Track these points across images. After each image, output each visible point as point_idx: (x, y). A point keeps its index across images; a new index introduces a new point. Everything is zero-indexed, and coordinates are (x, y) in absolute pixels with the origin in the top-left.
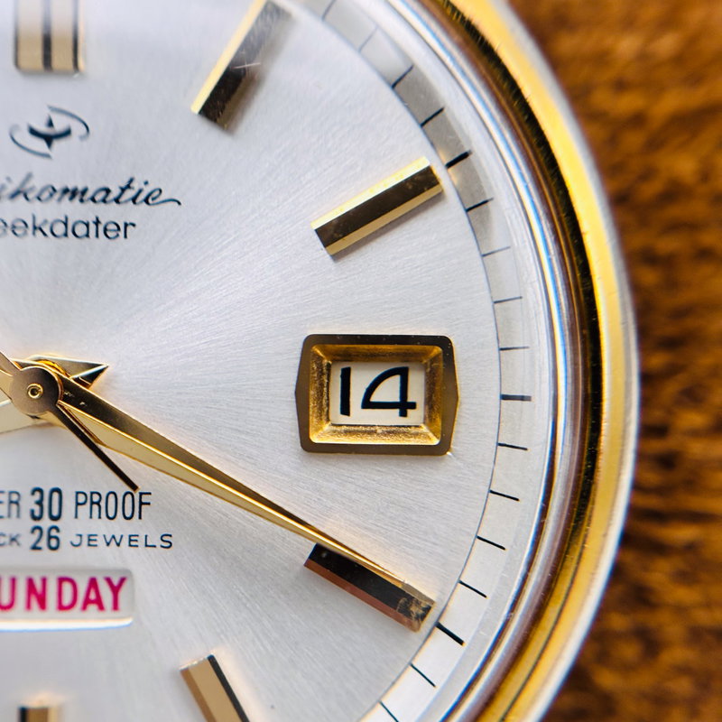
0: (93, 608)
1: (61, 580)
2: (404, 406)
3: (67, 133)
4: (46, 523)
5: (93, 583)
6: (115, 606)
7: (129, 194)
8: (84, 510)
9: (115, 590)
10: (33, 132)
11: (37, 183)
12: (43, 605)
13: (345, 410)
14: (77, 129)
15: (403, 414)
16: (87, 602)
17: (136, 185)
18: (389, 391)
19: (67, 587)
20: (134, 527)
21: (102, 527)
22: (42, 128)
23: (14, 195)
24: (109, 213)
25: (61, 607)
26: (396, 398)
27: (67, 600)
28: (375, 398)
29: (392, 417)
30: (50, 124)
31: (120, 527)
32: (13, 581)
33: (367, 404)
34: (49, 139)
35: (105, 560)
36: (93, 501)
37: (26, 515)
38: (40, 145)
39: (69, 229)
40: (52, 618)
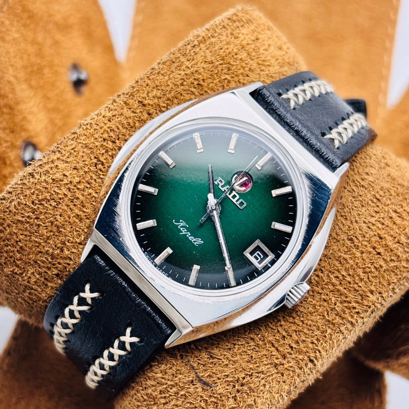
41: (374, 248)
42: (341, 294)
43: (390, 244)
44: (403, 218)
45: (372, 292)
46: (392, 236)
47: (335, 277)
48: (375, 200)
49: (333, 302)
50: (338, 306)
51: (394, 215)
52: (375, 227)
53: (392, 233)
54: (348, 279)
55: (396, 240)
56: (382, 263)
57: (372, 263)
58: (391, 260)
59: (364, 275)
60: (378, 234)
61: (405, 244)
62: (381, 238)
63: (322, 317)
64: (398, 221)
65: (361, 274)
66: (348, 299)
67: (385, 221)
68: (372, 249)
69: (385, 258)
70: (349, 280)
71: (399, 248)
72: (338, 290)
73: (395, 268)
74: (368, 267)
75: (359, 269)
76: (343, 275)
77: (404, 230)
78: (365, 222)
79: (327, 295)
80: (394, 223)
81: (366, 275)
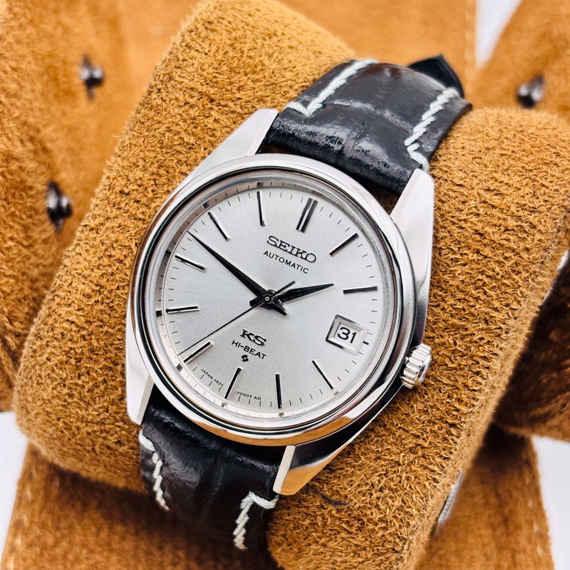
41: (478, 252)
42: (458, 329)
43: (496, 237)
44: (502, 194)
45: (496, 310)
46: (495, 225)
48: (456, 188)
49: (452, 342)
50: (460, 346)
51: (487, 196)
52: (469, 224)
53: (495, 221)
54: (460, 306)
55: (503, 229)
58: (506, 258)
59: (477, 291)
61: (515, 228)
62: (481, 235)
63: (445, 367)
64: (496, 200)
65: (474, 292)
66: (468, 332)
67: (479, 210)
71: (510, 237)
72: (453, 325)
73: (515, 265)
75: (469, 287)
77: (508, 211)
78: (454, 223)
79: (441, 336)
80: (493, 206)
81: (480, 290)
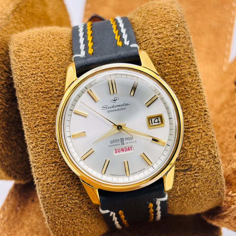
0: (129, 150)
1: (125, 148)
2: (158, 122)
3: (117, 100)
4: (122, 142)
5: (128, 148)
6: (131, 150)
7: (124, 105)
8: (126, 140)
9: (131, 148)
10: (113, 100)
11: (114, 105)
12: (123, 151)
13: (152, 124)
14: (118, 99)
15: (159, 123)
16: (128, 150)
17: (125, 104)
18: (156, 121)
19: (126, 149)
20: (132, 141)
21: (128, 141)
22: (114, 100)
23: (112, 107)
24: (123, 107)
25: (125, 151)
26: (157, 121)
27: (126, 150)
28: (155, 122)
29: (157, 123)
30: (115, 99)
31: (130, 141)
32: (120, 149)
33: (154, 123)
34: (115, 101)
35: (129, 145)
36: (127, 139)
37: (120, 141)
38: (114, 101)
39: (119, 110)
40: (125, 152)
47: (173, 81)
56: (178, 55)
57: (176, 60)
60: (164, 49)
68: (169, 57)
69: (177, 53)
70: (178, 76)
74: (177, 63)
76: (174, 78)
